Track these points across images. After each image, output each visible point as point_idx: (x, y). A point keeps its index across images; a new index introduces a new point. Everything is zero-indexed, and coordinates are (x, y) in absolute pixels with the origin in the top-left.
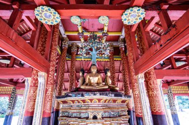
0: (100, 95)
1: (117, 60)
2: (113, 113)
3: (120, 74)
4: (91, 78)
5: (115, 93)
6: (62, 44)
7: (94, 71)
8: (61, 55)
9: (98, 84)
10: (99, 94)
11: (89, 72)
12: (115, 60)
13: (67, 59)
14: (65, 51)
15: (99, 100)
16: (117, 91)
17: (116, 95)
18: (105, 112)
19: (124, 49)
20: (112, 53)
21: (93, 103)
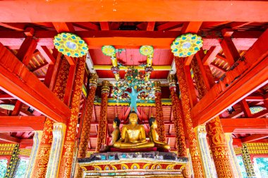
0: (143, 156)
1: (167, 105)
3: (171, 125)
4: (129, 131)
5: (165, 153)
7: (133, 120)
8: (87, 98)
9: (139, 140)
10: (140, 156)
11: (127, 121)
12: (164, 105)
13: (96, 103)
14: (93, 92)
15: (141, 165)
16: (167, 151)
17: (166, 158)
19: (175, 89)
20: (159, 95)
21: (132, 170)
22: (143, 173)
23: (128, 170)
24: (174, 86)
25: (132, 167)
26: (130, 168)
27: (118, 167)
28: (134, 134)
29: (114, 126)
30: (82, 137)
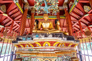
0: (53, 36)
1: (62, 19)
2: (65, 57)
4: (43, 24)
6: (24, 7)
8: (23, 14)
12: (61, 19)
13: (29, 18)
14: (26, 12)
18: (58, 57)
19: (67, 9)
20: (59, 13)
21: (44, 47)
22: (53, 50)
23: (40, 47)
24: (67, 8)
25: (44, 45)
26: (42, 46)
27: (35, 45)
28: (46, 25)
29: (35, 24)
30: (21, 32)
